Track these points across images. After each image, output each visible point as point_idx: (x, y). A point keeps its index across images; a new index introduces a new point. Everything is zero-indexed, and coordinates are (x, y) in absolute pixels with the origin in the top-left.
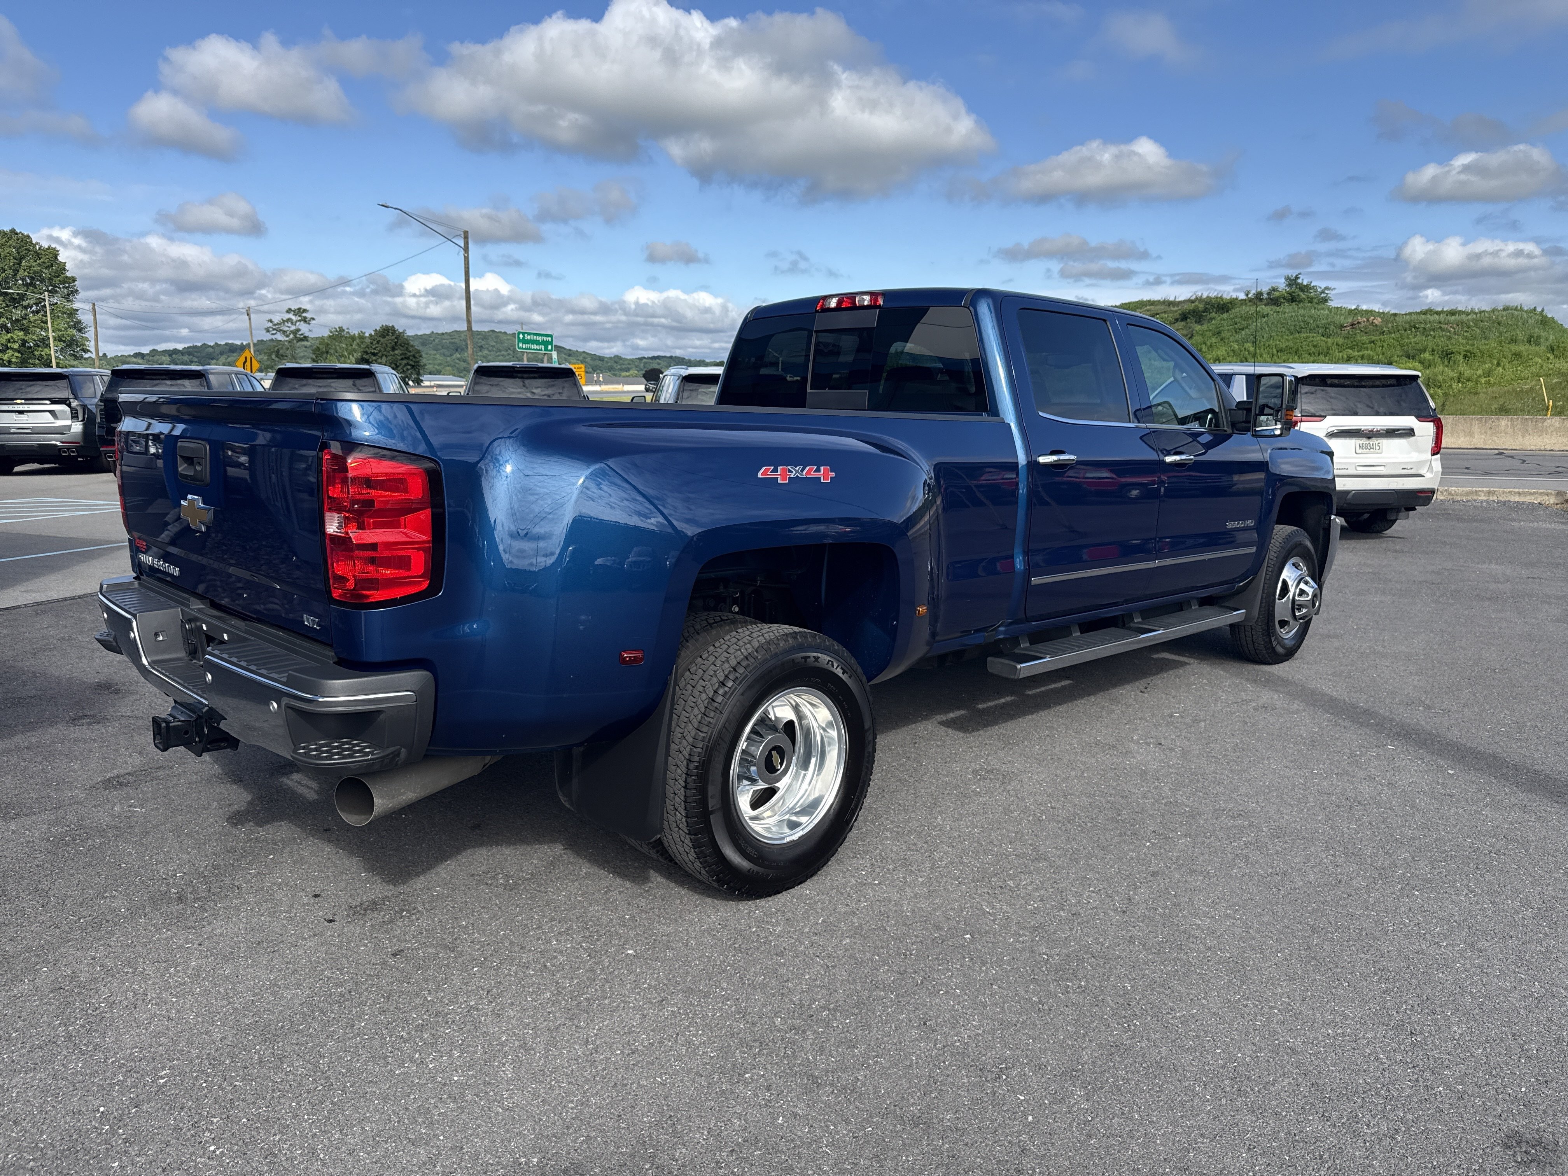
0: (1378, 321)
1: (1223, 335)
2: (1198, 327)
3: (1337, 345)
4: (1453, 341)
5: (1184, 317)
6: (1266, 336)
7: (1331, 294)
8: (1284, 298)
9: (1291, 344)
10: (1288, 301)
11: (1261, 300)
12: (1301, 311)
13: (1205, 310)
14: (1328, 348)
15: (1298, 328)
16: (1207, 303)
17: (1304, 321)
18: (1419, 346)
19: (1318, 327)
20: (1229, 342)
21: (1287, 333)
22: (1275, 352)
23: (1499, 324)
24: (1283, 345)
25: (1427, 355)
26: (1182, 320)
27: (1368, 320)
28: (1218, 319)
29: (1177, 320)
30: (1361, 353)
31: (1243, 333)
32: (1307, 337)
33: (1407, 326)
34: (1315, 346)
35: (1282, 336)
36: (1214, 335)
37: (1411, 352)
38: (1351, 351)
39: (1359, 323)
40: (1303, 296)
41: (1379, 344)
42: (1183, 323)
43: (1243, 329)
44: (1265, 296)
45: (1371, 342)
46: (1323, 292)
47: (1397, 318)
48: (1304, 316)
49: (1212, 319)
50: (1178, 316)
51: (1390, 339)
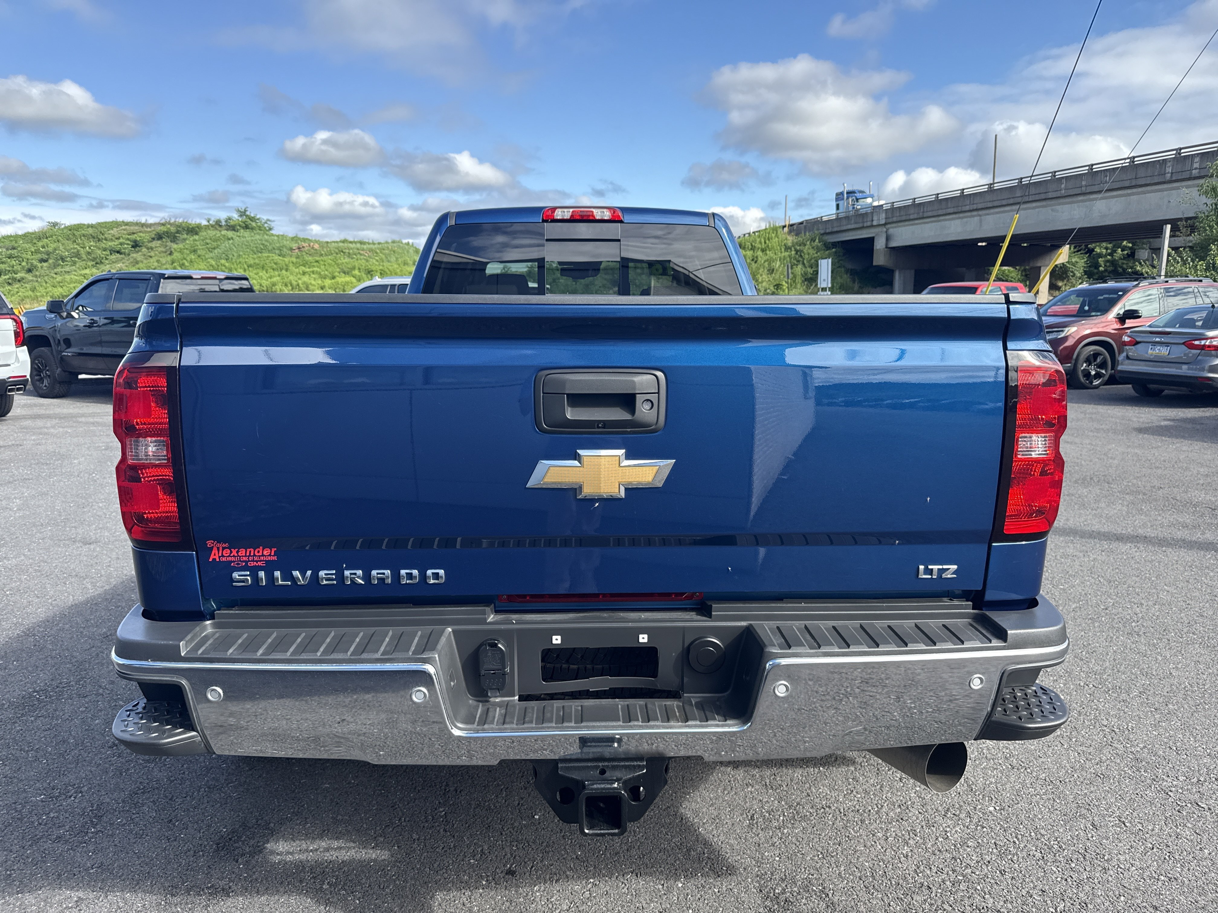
0: (316, 246)
1: (199, 252)
2: (175, 246)
3: (293, 263)
4: (371, 263)
5: (159, 237)
6: (235, 254)
7: (273, 224)
8: (240, 226)
9: (257, 261)
10: (243, 228)
11: (221, 226)
12: (257, 237)
13: (178, 232)
14: (286, 265)
15: (259, 250)
16: (179, 226)
17: (263, 244)
18: (349, 266)
19: (274, 249)
20: (206, 259)
21: (252, 252)
22: (246, 267)
23: (394, 252)
24: (252, 262)
25: (356, 272)
26: (158, 239)
27: (309, 246)
28: (191, 240)
29: (153, 239)
30: (311, 270)
31: (216, 251)
32: (268, 257)
33: (337, 251)
34: (276, 264)
35: (248, 255)
36: (191, 252)
37: (346, 270)
38: (303, 268)
39: (303, 247)
40: (254, 224)
41: (322, 263)
42: (159, 242)
43: (214, 249)
44: (224, 223)
45: (317, 261)
46: (266, 223)
47: (329, 245)
48: (261, 240)
49: (185, 240)
50: (153, 236)
51: (329, 259)
